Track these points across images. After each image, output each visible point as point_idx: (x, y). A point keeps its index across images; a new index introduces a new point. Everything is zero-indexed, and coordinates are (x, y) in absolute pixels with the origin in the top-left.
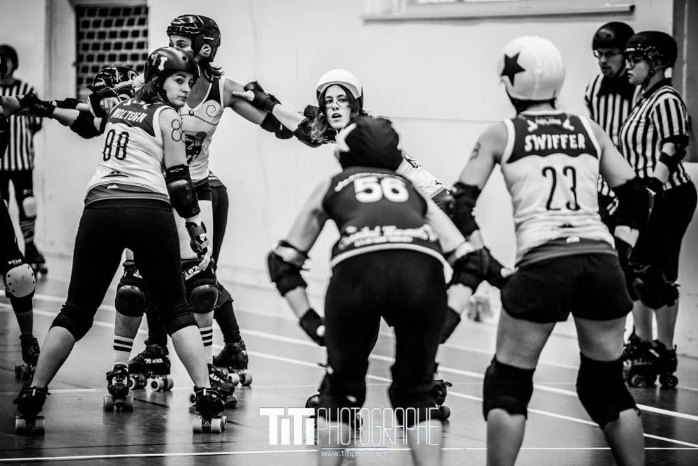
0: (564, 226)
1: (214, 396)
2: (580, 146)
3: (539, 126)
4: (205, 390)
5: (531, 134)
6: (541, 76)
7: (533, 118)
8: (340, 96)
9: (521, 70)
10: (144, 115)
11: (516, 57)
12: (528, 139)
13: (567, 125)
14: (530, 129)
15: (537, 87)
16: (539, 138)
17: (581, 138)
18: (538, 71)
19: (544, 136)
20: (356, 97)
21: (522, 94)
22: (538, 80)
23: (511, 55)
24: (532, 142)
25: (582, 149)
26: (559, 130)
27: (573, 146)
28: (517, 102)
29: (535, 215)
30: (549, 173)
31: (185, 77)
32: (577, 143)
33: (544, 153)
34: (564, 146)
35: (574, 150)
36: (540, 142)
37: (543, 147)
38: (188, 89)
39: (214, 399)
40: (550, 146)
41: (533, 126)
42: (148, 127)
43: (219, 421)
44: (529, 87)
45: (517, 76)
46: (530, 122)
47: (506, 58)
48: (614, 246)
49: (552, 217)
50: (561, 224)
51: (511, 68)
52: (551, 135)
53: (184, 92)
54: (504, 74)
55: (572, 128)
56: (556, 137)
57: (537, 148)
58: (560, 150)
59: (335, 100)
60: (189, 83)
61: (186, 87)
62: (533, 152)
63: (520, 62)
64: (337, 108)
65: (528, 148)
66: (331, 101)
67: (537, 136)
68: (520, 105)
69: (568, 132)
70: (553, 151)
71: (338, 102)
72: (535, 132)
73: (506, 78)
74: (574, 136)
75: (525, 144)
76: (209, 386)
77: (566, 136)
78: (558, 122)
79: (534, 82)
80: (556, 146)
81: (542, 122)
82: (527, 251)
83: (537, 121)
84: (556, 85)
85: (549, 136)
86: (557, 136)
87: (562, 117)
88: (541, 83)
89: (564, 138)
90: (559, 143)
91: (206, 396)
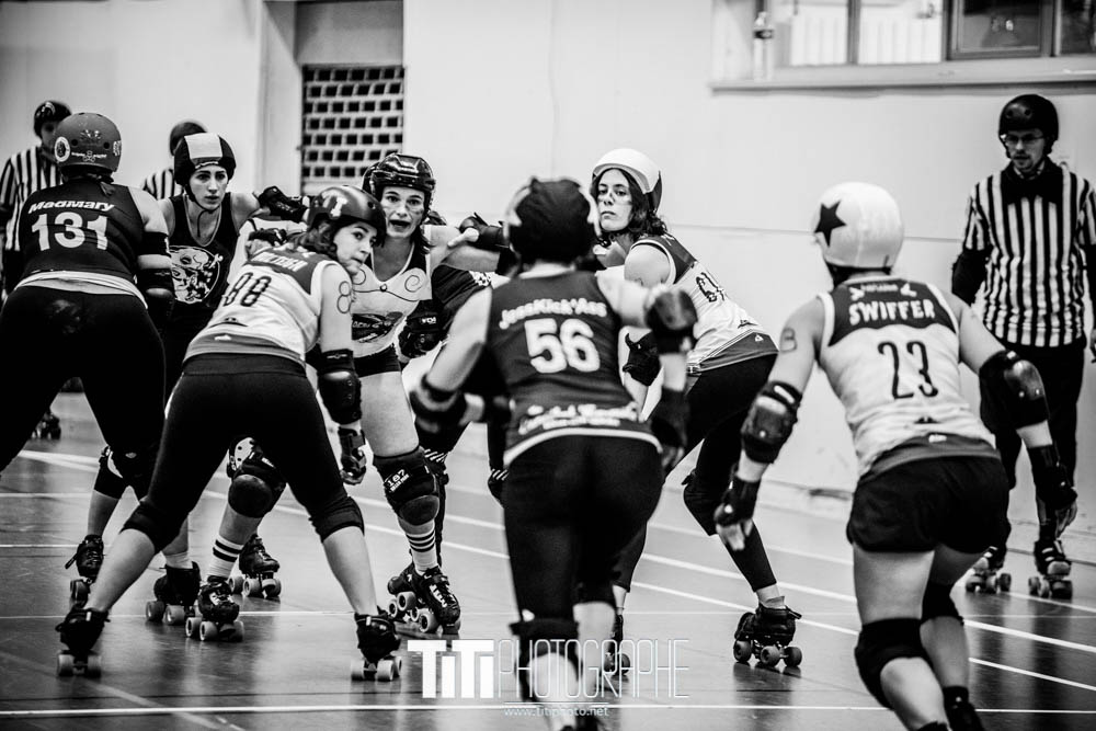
0: (921, 421)
1: (382, 627)
2: (927, 315)
3: (867, 293)
4: (369, 619)
5: (856, 302)
6: (867, 233)
7: (857, 286)
8: (618, 186)
9: (841, 224)
10: (302, 264)
11: (836, 207)
12: (853, 309)
13: (906, 290)
14: (855, 298)
15: (860, 248)
16: (868, 306)
17: (928, 305)
18: (863, 227)
19: (875, 304)
20: (644, 192)
21: (842, 259)
22: (862, 238)
23: (829, 205)
24: (859, 311)
25: (930, 318)
26: (896, 297)
27: (917, 314)
28: (835, 269)
29: (878, 409)
30: (888, 349)
31: (366, 231)
32: (923, 309)
33: (877, 324)
34: (904, 316)
35: (918, 320)
36: (870, 311)
37: (875, 317)
38: (369, 249)
39: (382, 631)
40: (884, 316)
41: (857, 294)
42: (304, 280)
43: (390, 663)
44: (850, 249)
45: (835, 233)
46: (853, 290)
47: (823, 208)
48: (994, 446)
49: (902, 409)
50: (917, 418)
51: (829, 221)
52: (885, 302)
53: (363, 252)
54: (818, 230)
55: (913, 294)
56: (891, 306)
57: (866, 318)
58: (899, 320)
59: (610, 190)
60: (371, 241)
61: (366, 245)
62: (862, 324)
63: (840, 214)
64: (610, 203)
65: (855, 319)
66: (605, 192)
67: (865, 303)
68: (840, 274)
69: (909, 299)
70: (888, 322)
71: (614, 195)
72: (860, 300)
73: (821, 236)
74: (918, 303)
75: (849, 316)
76: (376, 613)
77: (906, 303)
78: (894, 288)
79: (857, 242)
80: (893, 316)
81: (871, 288)
82: (874, 459)
83: (863, 288)
84: (889, 248)
85: (882, 304)
86: (894, 304)
87: (900, 283)
88: (867, 243)
89: (903, 306)
90: (897, 311)
91: (370, 626)
